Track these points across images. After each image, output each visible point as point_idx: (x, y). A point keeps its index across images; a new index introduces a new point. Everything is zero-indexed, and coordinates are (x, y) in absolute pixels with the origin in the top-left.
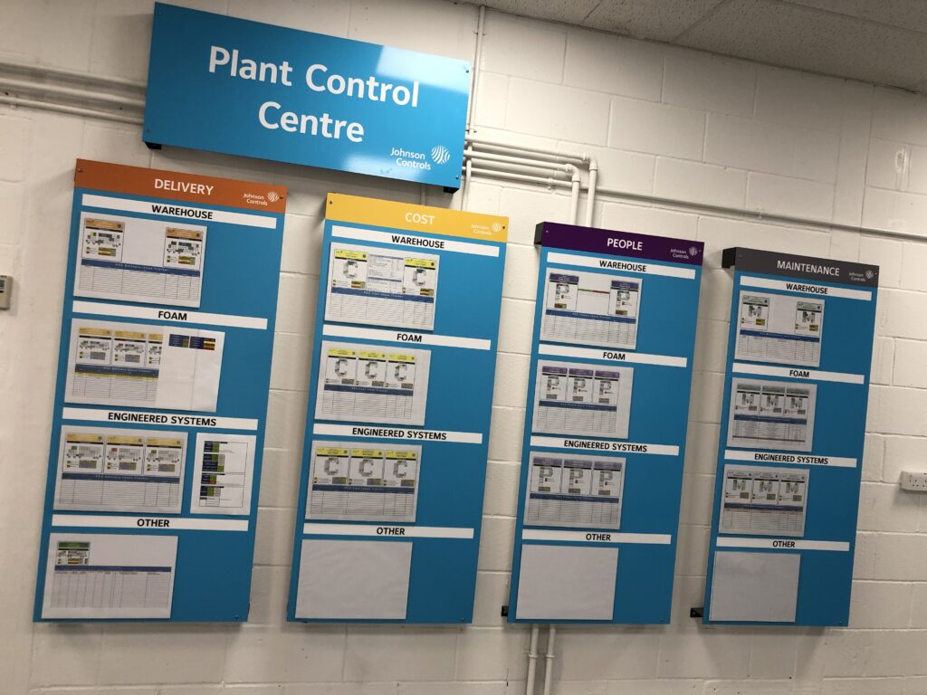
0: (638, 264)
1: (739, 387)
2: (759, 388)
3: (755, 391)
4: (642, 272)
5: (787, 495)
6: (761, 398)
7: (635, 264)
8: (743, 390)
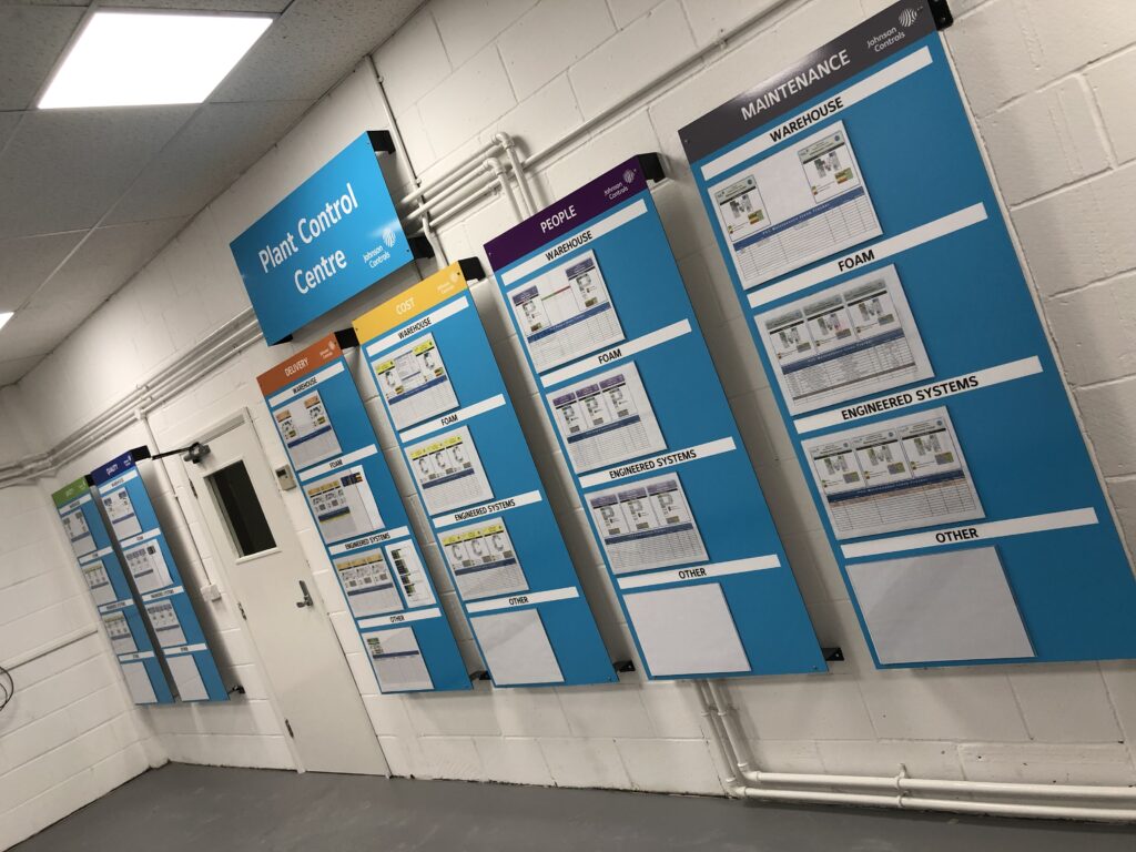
0: (581, 234)
1: (769, 325)
2: (798, 315)
3: (794, 321)
4: (589, 241)
5: (922, 459)
6: (808, 327)
7: (578, 235)
8: (776, 327)
